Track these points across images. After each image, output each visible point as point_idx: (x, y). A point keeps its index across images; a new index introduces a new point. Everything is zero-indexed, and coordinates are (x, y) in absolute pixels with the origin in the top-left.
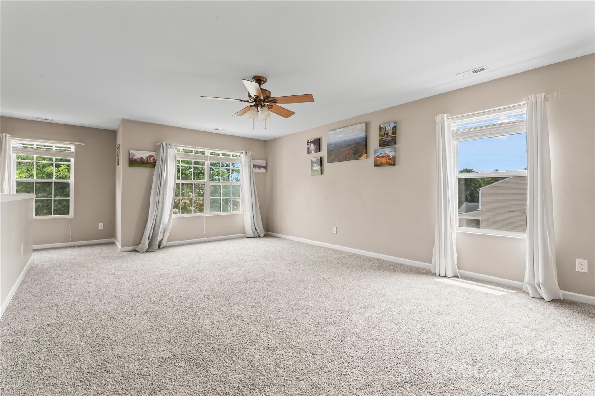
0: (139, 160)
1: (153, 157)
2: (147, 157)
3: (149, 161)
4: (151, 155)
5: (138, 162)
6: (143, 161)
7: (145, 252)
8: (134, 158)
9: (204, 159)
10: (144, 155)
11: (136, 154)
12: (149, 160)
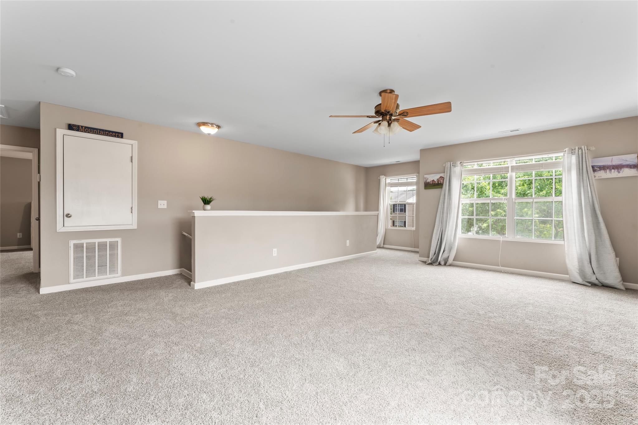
0: (431, 182)
1: (442, 179)
2: (437, 179)
3: (440, 183)
4: (441, 177)
5: (430, 184)
6: (435, 183)
7: (428, 264)
8: (427, 181)
9: (502, 171)
10: (434, 177)
11: (429, 178)
12: (439, 181)
